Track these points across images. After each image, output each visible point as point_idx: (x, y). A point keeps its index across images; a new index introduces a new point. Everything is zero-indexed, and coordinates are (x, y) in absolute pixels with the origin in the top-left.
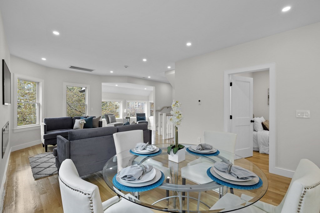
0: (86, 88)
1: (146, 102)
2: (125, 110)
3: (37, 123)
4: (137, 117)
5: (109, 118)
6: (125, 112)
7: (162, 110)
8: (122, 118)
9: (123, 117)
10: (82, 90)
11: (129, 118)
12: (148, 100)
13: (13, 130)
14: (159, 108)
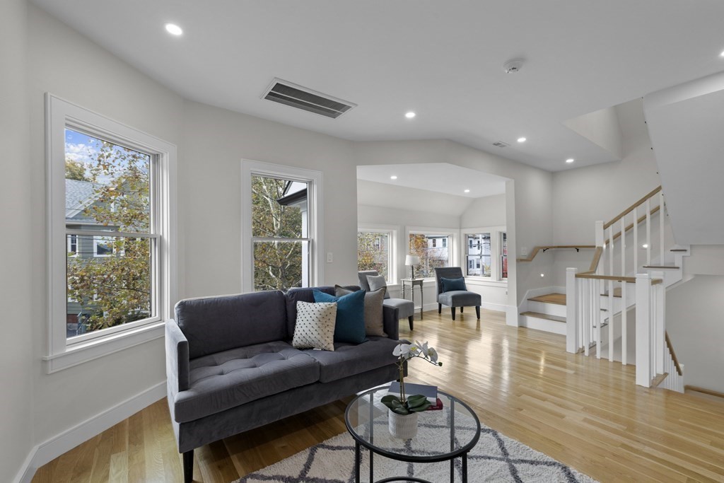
0: (310, 183)
2: (408, 257)
3: (155, 315)
4: (439, 281)
5: (370, 284)
7: (533, 256)
8: (395, 283)
9: (399, 280)
10: (286, 195)
11: (420, 283)
12: (460, 228)
13: (45, 362)
14: (525, 252)
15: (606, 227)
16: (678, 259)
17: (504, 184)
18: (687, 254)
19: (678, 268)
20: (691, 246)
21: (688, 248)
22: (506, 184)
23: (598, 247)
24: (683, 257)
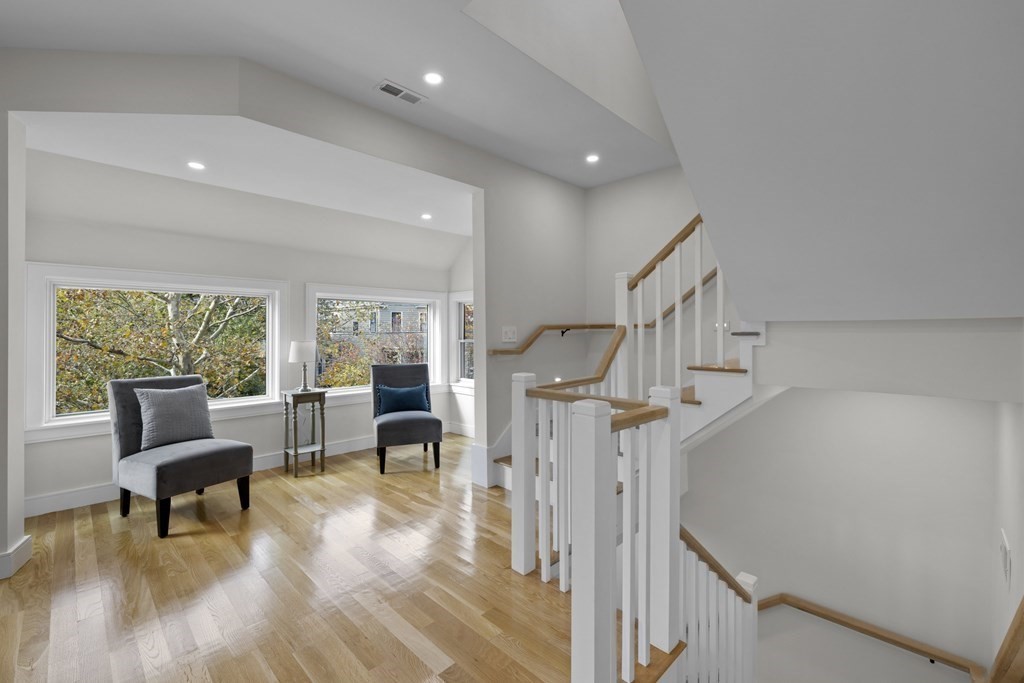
1: (438, 302)
2: (291, 345)
4: (376, 391)
6: (292, 359)
7: (528, 343)
8: (277, 399)
9: (281, 395)
11: (320, 397)
12: (449, 292)
14: (511, 336)
15: (632, 286)
16: (743, 352)
17: (471, 196)
18: (761, 341)
19: (745, 371)
20: (768, 324)
21: (762, 329)
22: (474, 198)
23: (620, 326)
24: (754, 347)
